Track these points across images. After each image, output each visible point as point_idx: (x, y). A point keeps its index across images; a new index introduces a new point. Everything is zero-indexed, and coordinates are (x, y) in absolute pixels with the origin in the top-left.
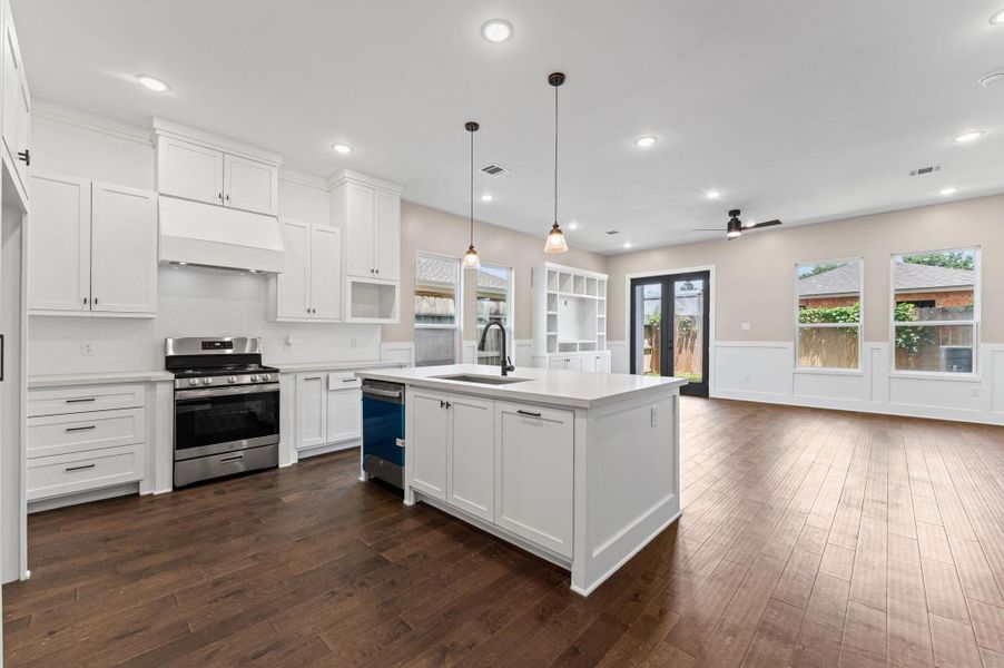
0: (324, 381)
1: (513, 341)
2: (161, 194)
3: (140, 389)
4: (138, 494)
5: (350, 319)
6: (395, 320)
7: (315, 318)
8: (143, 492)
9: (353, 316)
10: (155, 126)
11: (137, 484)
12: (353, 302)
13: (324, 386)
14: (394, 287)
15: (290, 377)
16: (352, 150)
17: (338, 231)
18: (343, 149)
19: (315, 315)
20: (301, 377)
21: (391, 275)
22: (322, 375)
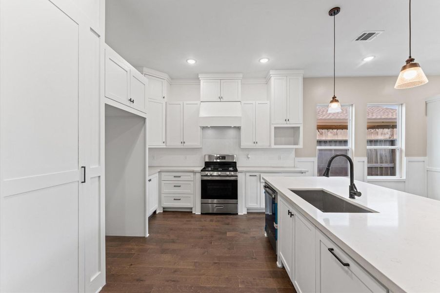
0: (258, 178)
1: (404, 159)
2: (202, 102)
3: (192, 174)
4: (192, 212)
5: (273, 146)
6: (300, 146)
7: (257, 146)
8: (193, 212)
9: (275, 144)
10: (199, 77)
11: (191, 208)
12: (275, 137)
13: (258, 180)
14: (299, 127)
15: (243, 174)
16: (269, 59)
17: (268, 102)
18: (264, 61)
19: (257, 145)
20: (248, 174)
21: (296, 120)
22: (257, 174)
